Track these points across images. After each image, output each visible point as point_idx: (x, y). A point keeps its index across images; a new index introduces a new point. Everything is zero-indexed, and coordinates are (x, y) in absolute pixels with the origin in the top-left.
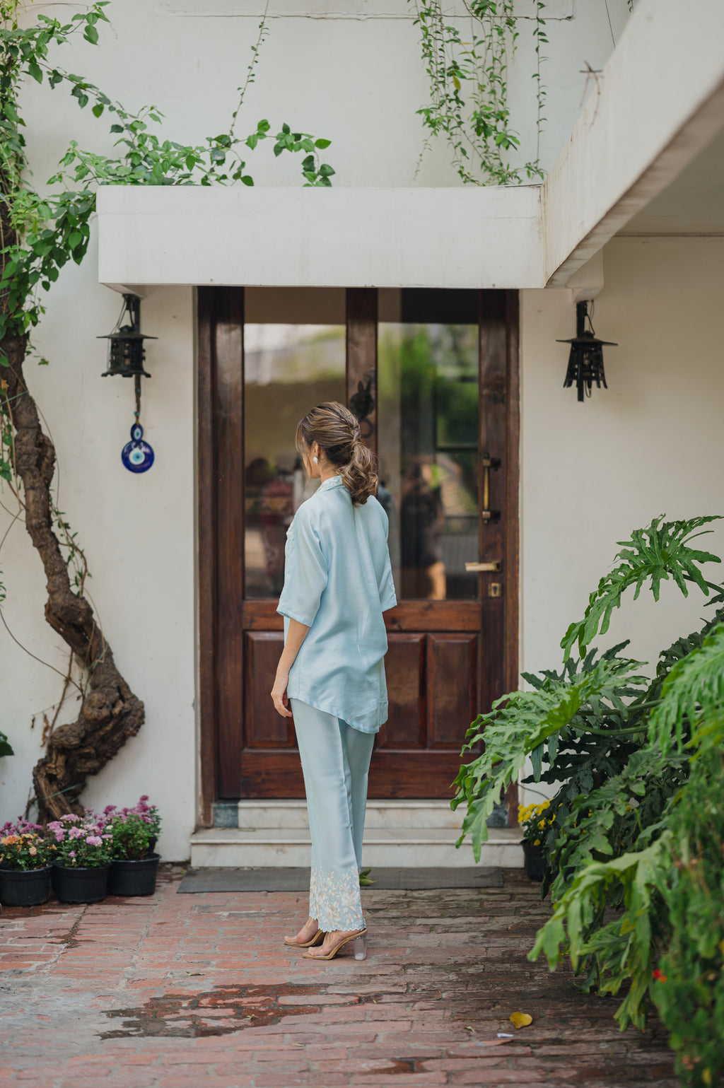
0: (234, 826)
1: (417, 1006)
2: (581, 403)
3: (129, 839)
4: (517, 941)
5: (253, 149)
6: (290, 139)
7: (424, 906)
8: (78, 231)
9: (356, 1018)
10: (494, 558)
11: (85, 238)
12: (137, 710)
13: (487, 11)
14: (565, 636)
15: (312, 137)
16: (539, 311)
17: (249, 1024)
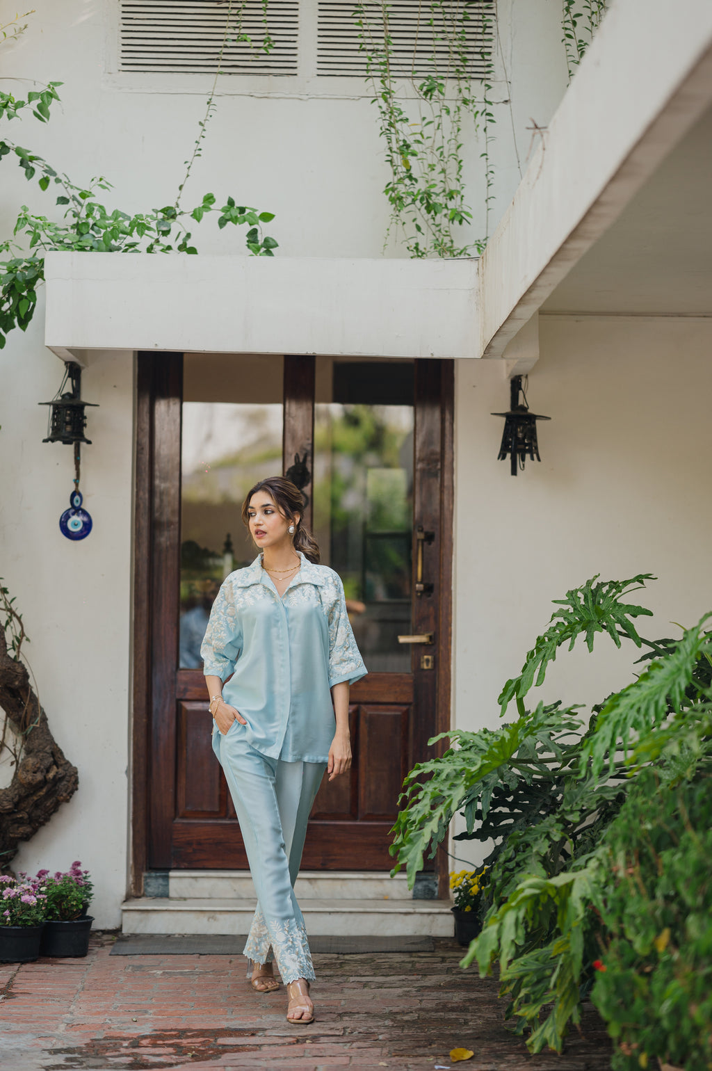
0: (165, 895)
1: (354, 1045)
2: (514, 477)
3: (62, 901)
4: (450, 995)
5: (199, 221)
6: (235, 212)
7: (356, 966)
8: (26, 298)
9: (295, 1055)
10: (427, 631)
11: (32, 303)
12: (70, 776)
13: (436, 93)
14: (502, 692)
15: (256, 210)
16: (474, 386)
17: (190, 1060)
